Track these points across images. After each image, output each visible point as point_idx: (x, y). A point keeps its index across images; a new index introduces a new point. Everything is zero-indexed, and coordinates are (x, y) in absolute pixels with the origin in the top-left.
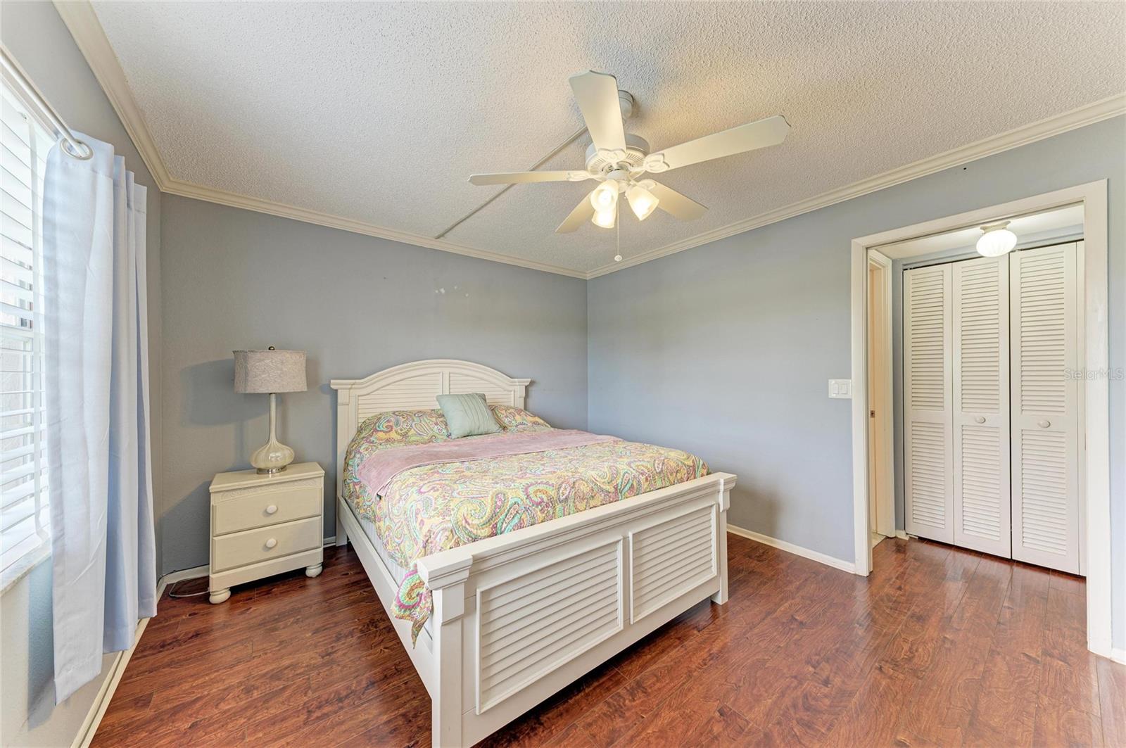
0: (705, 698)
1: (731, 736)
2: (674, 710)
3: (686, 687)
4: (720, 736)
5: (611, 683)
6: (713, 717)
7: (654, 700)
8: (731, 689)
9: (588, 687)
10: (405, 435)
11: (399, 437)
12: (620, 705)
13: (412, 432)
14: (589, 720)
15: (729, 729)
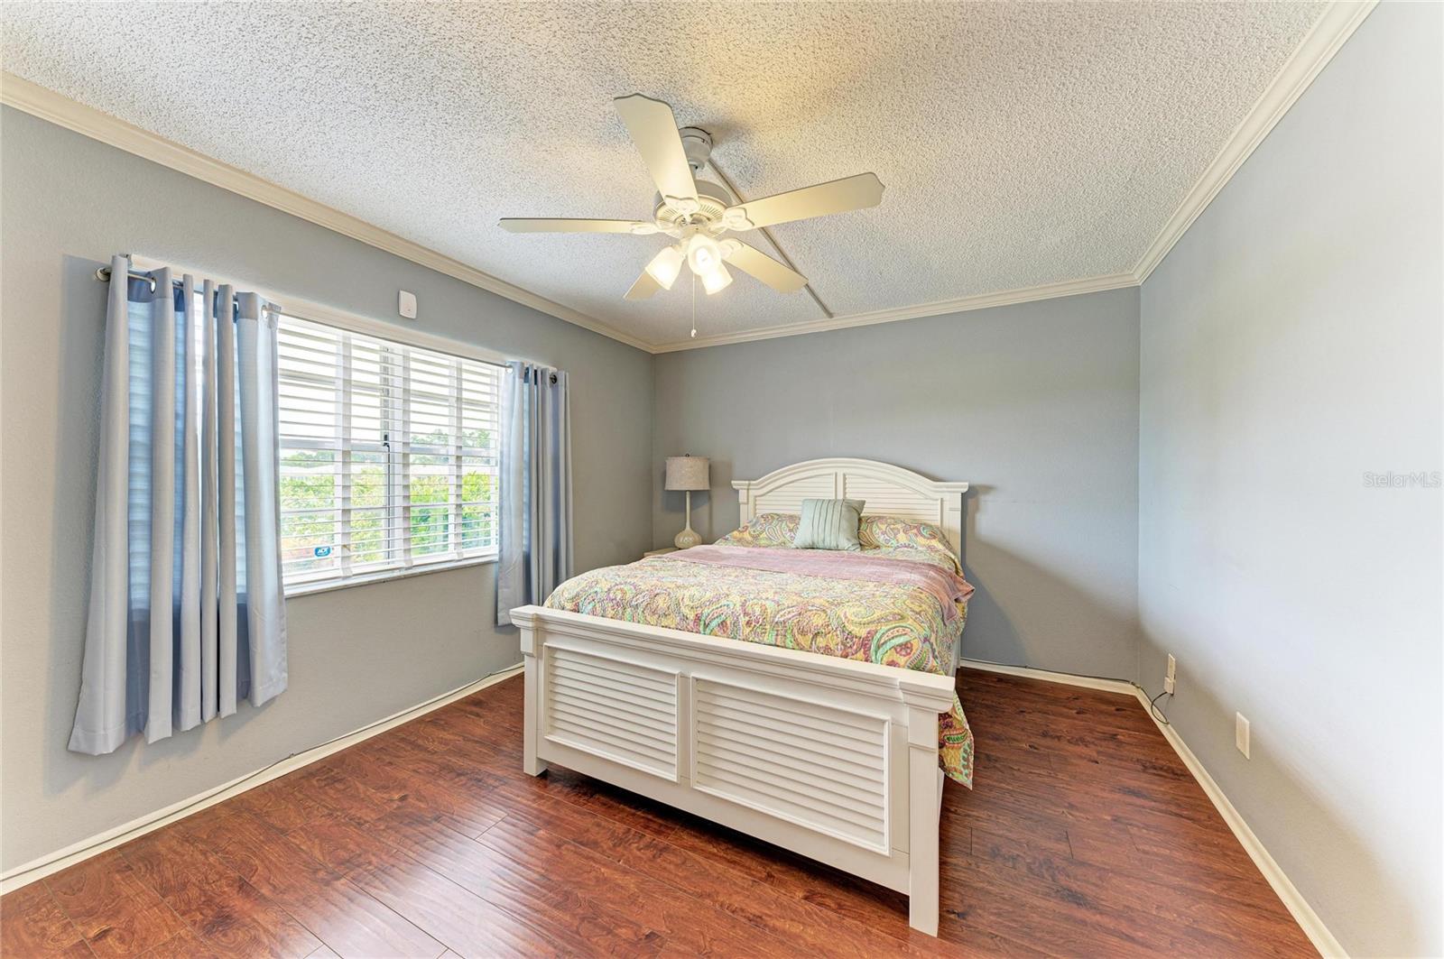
0: (670, 916)
1: (617, 948)
2: (638, 887)
3: (680, 893)
4: (613, 936)
5: (657, 827)
6: (640, 927)
7: (646, 866)
8: (699, 946)
9: (643, 813)
10: (756, 538)
11: (750, 539)
12: (629, 840)
13: (764, 535)
14: (603, 823)
15: (627, 946)
